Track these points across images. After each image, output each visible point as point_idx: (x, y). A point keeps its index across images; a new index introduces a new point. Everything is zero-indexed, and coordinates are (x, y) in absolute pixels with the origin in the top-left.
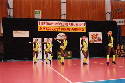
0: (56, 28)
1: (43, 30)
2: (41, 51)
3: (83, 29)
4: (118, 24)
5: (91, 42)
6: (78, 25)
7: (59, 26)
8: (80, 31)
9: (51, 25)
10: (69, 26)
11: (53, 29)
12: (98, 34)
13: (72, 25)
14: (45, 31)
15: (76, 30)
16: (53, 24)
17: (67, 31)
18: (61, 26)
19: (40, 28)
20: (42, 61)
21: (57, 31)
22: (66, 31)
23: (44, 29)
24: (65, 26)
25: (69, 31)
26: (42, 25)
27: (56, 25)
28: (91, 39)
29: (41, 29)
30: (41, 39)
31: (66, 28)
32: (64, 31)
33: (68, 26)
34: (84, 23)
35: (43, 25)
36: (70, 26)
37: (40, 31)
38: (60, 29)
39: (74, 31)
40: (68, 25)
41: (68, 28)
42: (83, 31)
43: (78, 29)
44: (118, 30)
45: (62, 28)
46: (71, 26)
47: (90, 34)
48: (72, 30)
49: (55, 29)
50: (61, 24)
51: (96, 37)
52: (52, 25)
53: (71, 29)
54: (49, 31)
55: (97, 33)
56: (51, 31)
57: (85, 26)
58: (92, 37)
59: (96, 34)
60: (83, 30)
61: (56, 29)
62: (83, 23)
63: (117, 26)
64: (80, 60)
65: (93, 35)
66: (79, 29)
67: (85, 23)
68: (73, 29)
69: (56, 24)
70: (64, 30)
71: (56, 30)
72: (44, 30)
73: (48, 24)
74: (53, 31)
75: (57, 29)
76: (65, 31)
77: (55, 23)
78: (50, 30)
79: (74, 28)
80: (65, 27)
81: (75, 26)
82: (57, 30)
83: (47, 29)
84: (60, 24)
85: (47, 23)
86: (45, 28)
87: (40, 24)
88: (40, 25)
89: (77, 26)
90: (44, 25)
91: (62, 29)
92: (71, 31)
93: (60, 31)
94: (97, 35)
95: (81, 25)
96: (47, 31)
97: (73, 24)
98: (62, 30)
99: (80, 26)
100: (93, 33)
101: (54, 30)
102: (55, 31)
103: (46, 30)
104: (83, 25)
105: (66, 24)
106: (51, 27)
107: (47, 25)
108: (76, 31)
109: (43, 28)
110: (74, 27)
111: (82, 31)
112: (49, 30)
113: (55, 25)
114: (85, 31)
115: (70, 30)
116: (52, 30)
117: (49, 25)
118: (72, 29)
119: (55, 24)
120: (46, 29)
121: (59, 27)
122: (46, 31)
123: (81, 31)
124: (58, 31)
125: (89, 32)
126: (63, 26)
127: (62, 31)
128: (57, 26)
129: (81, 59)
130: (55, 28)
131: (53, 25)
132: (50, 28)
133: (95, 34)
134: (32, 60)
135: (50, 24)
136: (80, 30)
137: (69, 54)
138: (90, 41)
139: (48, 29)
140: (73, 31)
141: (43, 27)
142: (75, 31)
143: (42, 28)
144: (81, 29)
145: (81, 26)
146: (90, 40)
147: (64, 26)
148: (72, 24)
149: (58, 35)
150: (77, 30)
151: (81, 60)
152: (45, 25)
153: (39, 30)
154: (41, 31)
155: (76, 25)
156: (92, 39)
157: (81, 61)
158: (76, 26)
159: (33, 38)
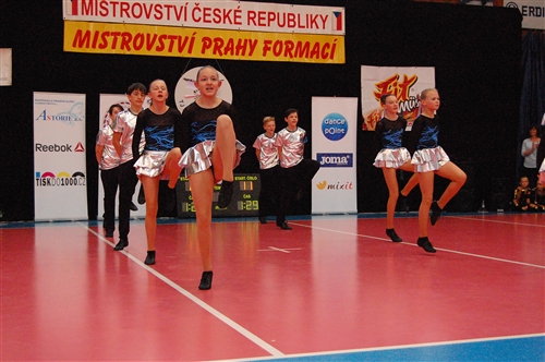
0: (172, 38)
1: (94, 46)
2: (84, 171)
3: (327, 45)
4: (528, 22)
5: (370, 122)
6: (303, 23)
7: (190, 22)
8: (314, 60)
9: (143, 20)
10: (249, 28)
11: (157, 43)
12: (415, 79)
13: (266, 22)
14: (108, 50)
15: (288, 51)
16: (153, 12)
17: (235, 57)
18: (201, 24)
19: (79, 32)
20: (85, 227)
21: (175, 53)
22: (228, 57)
23: (100, 41)
24: (227, 25)
25: (246, 58)
26: (89, 18)
27: (173, 21)
28: (371, 105)
29: (81, 38)
30: (82, 98)
31: (231, 41)
32: (217, 56)
33: (245, 26)
34: (338, 14)
35: (94, 18)
36: (252, 27)
37: (77, 50)
38: (198, 45)
39: (277, 55)
40: (244, 19)
41: (244, 37)
42: (329, 61)
43: (303, 48)
44: (529, 59)
45: (204, 39)
46: (258, 28)
47: (371, 76)
48: (266, 49)
49: (167, 42)
50: (201, 14)
51: (403, 94)
52: (148, 17)
53: (260, 46)
54: (133, 52)
55: (410, 72)
56: (144, 52)
57: (343, 32)
58: (377, 95)
59: (401, 81)
60: (329, 51)
61: (172, 43)
62: (329, 11)
63: (524, 34)
64: (310, 224)
65: (384, 85)
66: (308, 44)
67: (341, 10)
68: (271, 46)
69: (172, 10)
70: (217, 48)
71: (170, 50)
72: (101, 47)
73: (122, 10)
74: (153, 52)
75: (176, 41)
76: (224, 57)
77: (168, 7)
78: (137, 48)
79: (277, 42)
80: (226, 31)
81: (286, 29)
82: (181, 50)
83: (120, 39)
84: (198, 14)
85: (118, 7)
86: (107, 33)
87: (75, 12)
88: (74, 18)
89: (296, 29)
90: (99, 18)
91: (206, 42)
92: (258, 56)
93: (193, 55)
94: (406, 81)
95: (319, 20)
96: (118, 51)
97: (272, 17)
98: (205, 47)
99: (314, 30)
100: (385, 73)
101: (158, 49)
102: (165, 53)
103: (114, 47)
104: (332, 22)
105: (232, 16)
106: (144, 31)
107: (118, 19)
108: (287, 59)
109: (97, 33)
110: (275, 31)
111: (324, 57)
112: (131, 44)
113: (164, 21)
114: (339, 57)
115: (253, 48)
116: (149, 48)
117: (132, 20)
118: (267, 42)
119: (164, 11)
120: (110, 39)
121: (189, 33)
122: (114, 52)
123: (321, 61)
124: (185, 54)
125: (364, 69)
126: (213, 25)
127: (209, 54)
128: (179, 23)
129: (314, 219)
130: (164, 37)
131: (152, 20)
132: (138, 35)
133: (397, 77)
134: (26, 220)
135: (137, 14)
136: (313, 53)
137: (247, 192)
138: (370, 117)
139: (125, 44)
140: (270, 57)
141: (92, 28)
142: (282, 58)
143: (88, 33)
144: (317, 45)
145: (320, 31)
146: (365, 114)
147: (221, 25)
148: (266, 16)
149: (185, 76)
150: (293, 52)
151: (313, 227)
152: (110, 18)
153: (68, 47)
154: (84, 50)
155: (291, 20)
156: (377, 105)
157: (313, 232)
158: (291, 30)
159: (37, 96)
